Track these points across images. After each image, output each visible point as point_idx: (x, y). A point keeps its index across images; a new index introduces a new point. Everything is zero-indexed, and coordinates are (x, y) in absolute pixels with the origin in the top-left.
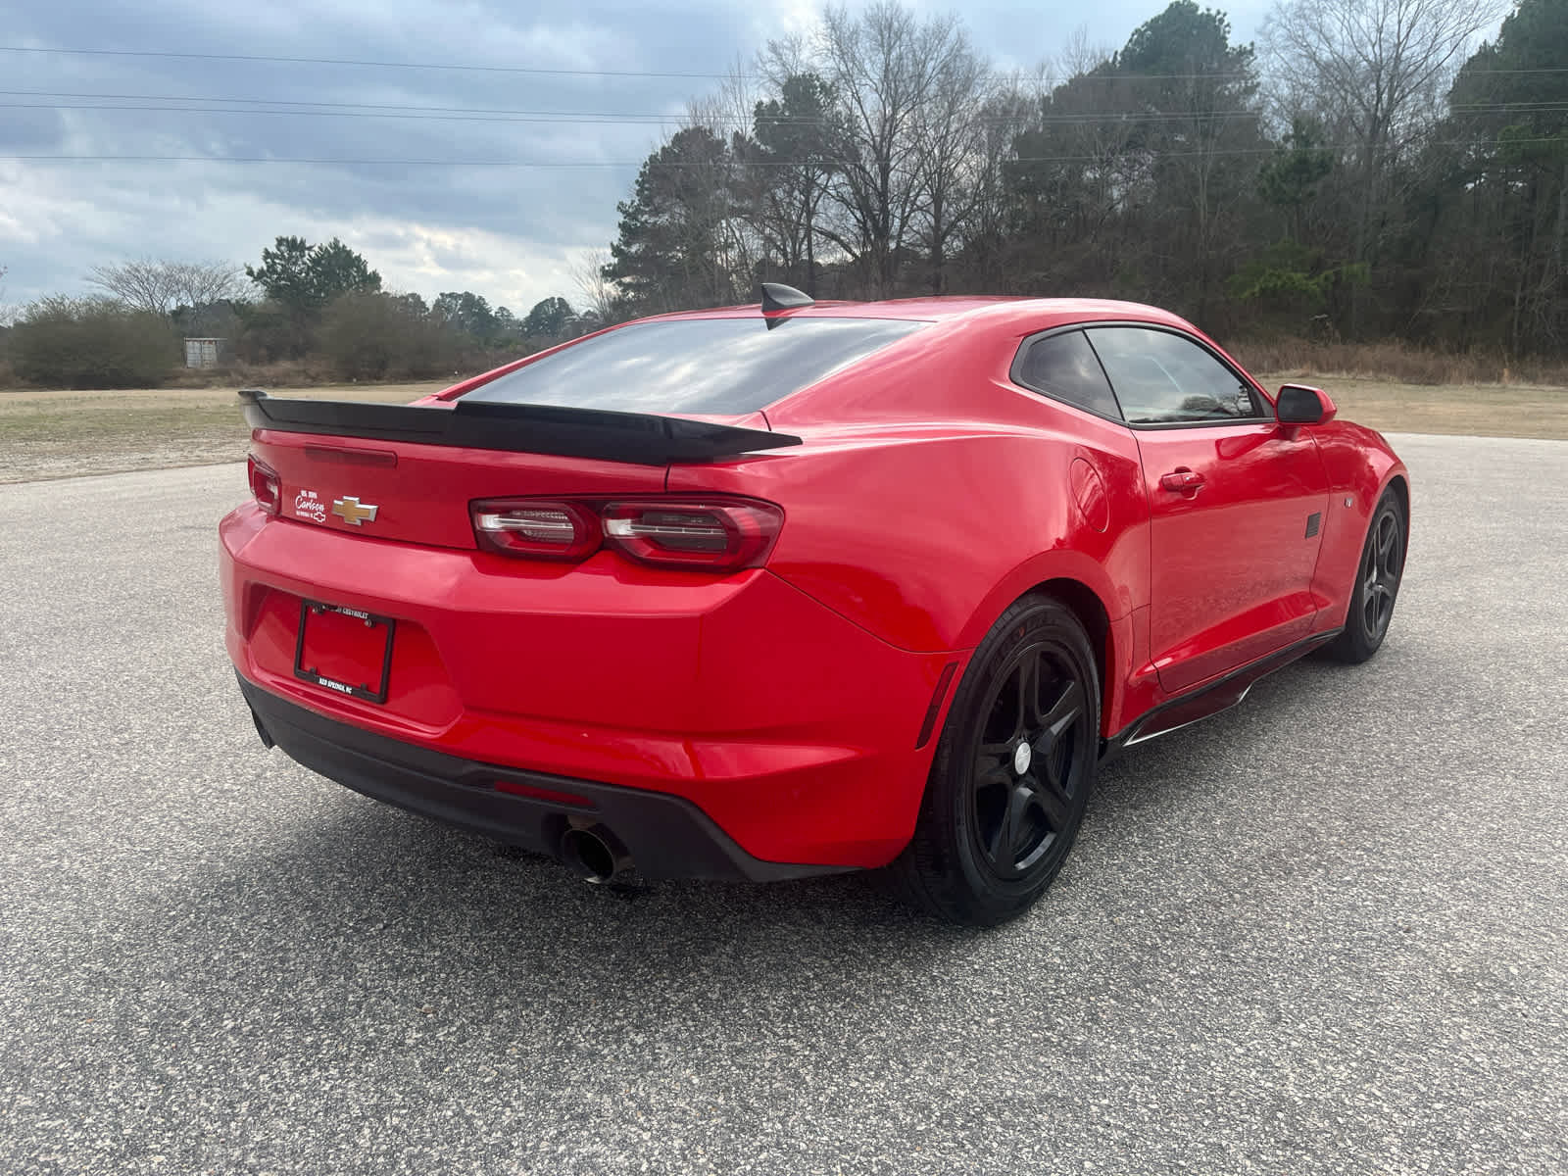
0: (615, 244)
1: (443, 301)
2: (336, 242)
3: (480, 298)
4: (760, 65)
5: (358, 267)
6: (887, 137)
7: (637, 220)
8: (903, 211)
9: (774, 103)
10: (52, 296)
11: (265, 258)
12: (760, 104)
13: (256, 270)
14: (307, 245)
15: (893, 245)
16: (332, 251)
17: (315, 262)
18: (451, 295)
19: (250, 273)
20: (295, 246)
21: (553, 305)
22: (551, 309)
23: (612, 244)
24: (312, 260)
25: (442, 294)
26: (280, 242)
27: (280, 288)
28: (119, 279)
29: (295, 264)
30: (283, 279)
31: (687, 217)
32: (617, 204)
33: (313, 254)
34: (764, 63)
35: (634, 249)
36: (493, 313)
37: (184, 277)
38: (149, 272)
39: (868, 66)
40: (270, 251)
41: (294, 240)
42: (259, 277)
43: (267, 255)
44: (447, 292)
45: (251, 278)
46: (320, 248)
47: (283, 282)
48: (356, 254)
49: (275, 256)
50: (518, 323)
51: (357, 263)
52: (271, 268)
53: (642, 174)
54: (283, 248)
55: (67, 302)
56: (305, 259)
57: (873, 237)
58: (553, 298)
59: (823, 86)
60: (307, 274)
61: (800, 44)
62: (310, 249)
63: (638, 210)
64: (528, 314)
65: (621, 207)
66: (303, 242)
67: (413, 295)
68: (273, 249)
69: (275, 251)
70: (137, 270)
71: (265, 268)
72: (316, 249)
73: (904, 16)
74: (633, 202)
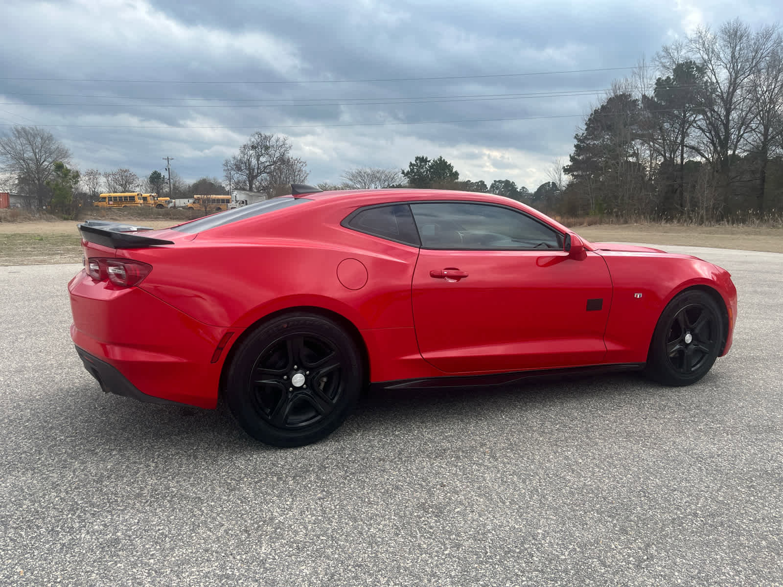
0: (572, 155)
1: (495, 184)
2: (441, 157)
3: (513, 182)
4: (657, 59)
5: (449, 169)
6: (731, 94)
7: (585, 143)
8: (739, 133)
9: (668, 78)
10: (322, 183)
11: (410, 166)
12: (659, 79)
13: (406, 172)
14: (428, 160)
15: (730, 152)
16: (438, 162)
17: (431, 167)
18: (499, 181)
19: (403, 173)
20: (422, 160)
21: (549, 186)
22: (547, 188)
23: (570, 155)
24: (430, 167)
25: (495, 181)
26: (417, 158)
27: (415, 179)
28: (353, 176)
29: (422, 168)
30: (417, 175)
31: (611, 139)
32: (575, 135)
33: (430, 164)
34: (660, 59)
35: (581, 158)
36: (518, 190)
37: (378, 175)
38: (365, 173)
39: (722, 55)
40: (412, 163)
41: (423, 158)
42: (406, 174)
43: (411, 164)
44: (497, 180)
45: (403, 175)
46: (434, 161)
47: (416, 177)
48: (449, 163)
49: (414, 165)
50: (531, 195)
51: (449, 167)
52: (412, 170)
53: (589, 120)
54: (418, 161)
55: (327, 186)
56: (427, 166)
57: (719, 148)
58: (549, 182)
59: (697, 67)
60: (427, 173)
61: (681, 46)
62: (429, 161)
63: (586, 138)
64: (536, 190)
65: (576, 137)
66: (426, 158)
67: (481, 181)
68: (414, 162)
69: (414, 163)
70: (360, 172)
71: (410, 171)
72: (432, 161)
73: (744, 26)
74: (583, 134)
